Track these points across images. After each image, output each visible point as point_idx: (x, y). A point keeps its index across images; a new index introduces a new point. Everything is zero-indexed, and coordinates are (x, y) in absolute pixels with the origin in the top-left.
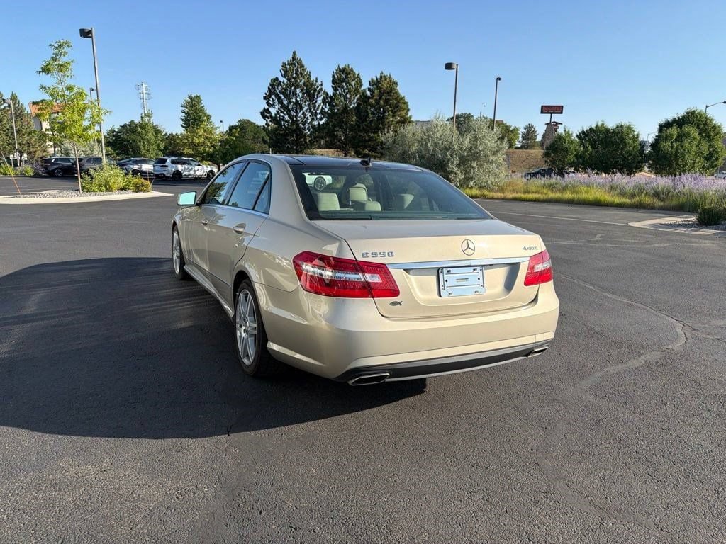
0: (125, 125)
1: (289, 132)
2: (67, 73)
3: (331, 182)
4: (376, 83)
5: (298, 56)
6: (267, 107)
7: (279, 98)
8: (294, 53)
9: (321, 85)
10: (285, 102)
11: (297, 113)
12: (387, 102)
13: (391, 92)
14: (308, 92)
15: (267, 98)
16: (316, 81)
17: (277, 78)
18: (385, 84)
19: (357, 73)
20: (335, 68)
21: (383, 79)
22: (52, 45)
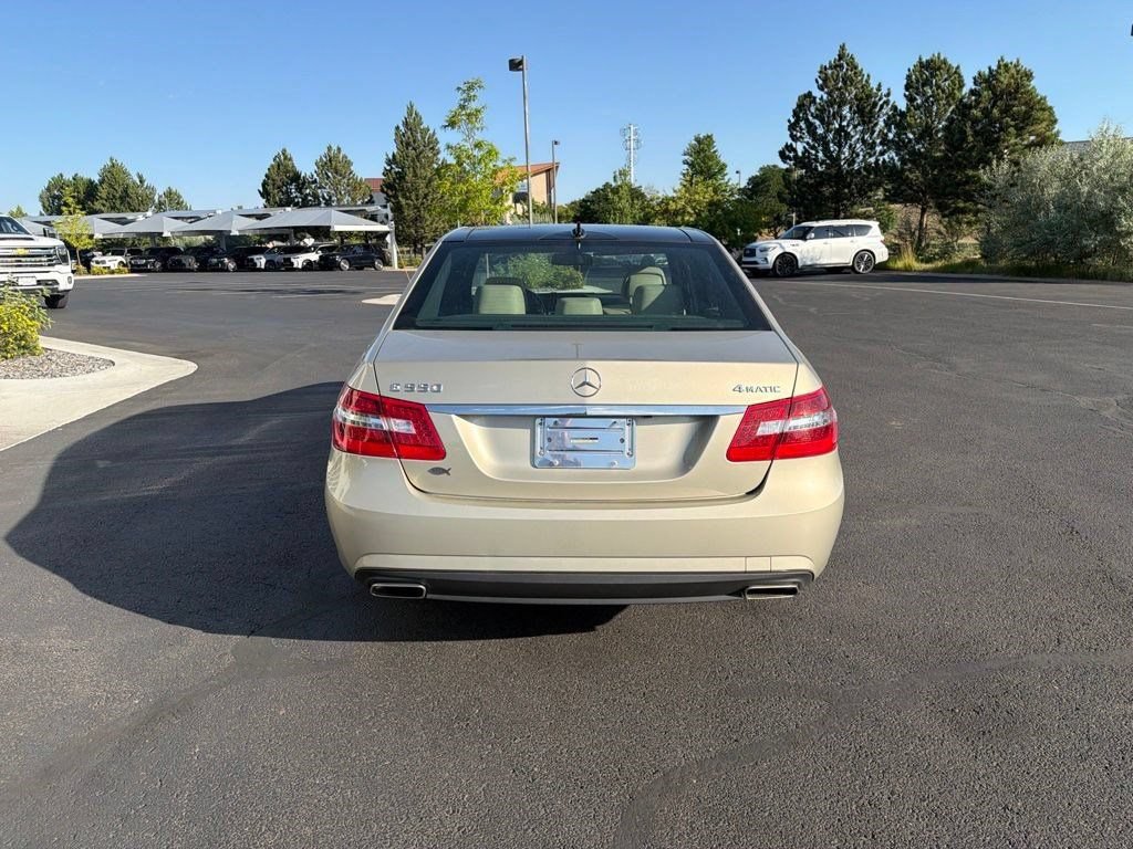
0: (597, 191)
1: (823, 179)
2: (478, 125)
3: (886, 258)
4: (987, 81)
5: (849, 51)
6: (790, 141)
7: (810, 126)
8: (843, 48)
9: (888, 95)
10: (820, 131)
11: (840, 146)
12: (1006, 111)
13: (1017, 91)
14: (860, 111)
15: (792, 127)
16: (879, 90)
17: (810, 93)
18: (1005, 79)
19: (955, 65)
20: (912, 62)
21: (1002, 71)
22: (459, 89)
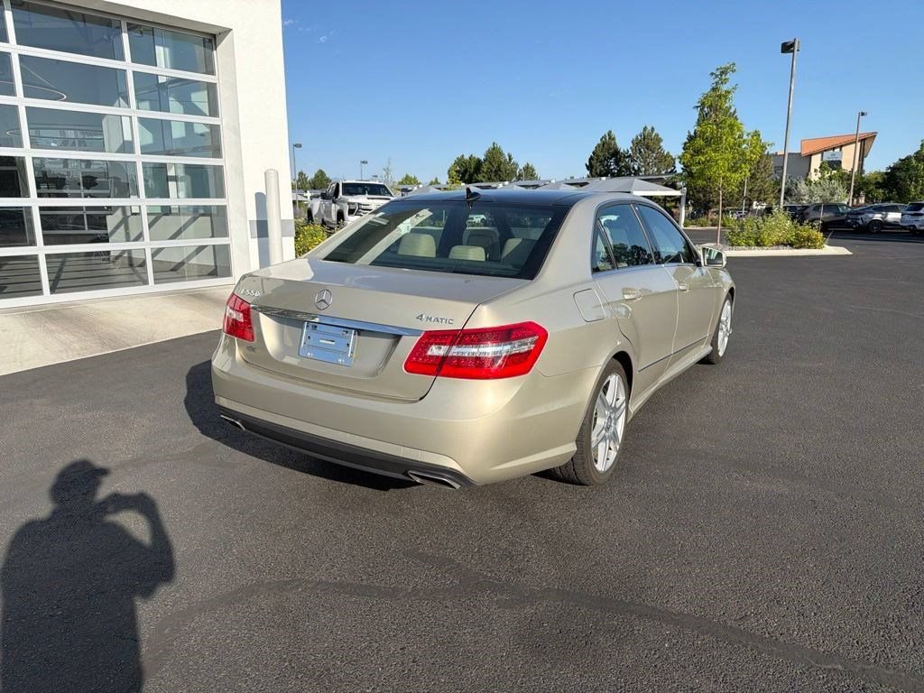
22: (712, 74)
